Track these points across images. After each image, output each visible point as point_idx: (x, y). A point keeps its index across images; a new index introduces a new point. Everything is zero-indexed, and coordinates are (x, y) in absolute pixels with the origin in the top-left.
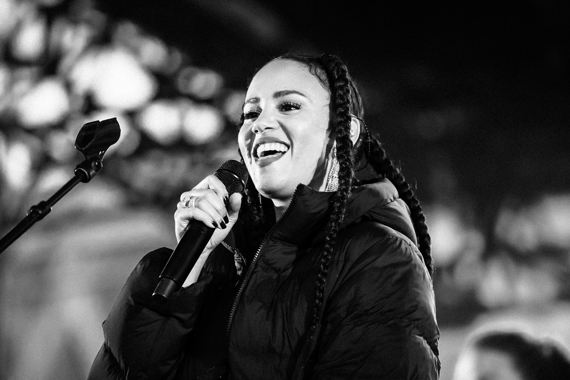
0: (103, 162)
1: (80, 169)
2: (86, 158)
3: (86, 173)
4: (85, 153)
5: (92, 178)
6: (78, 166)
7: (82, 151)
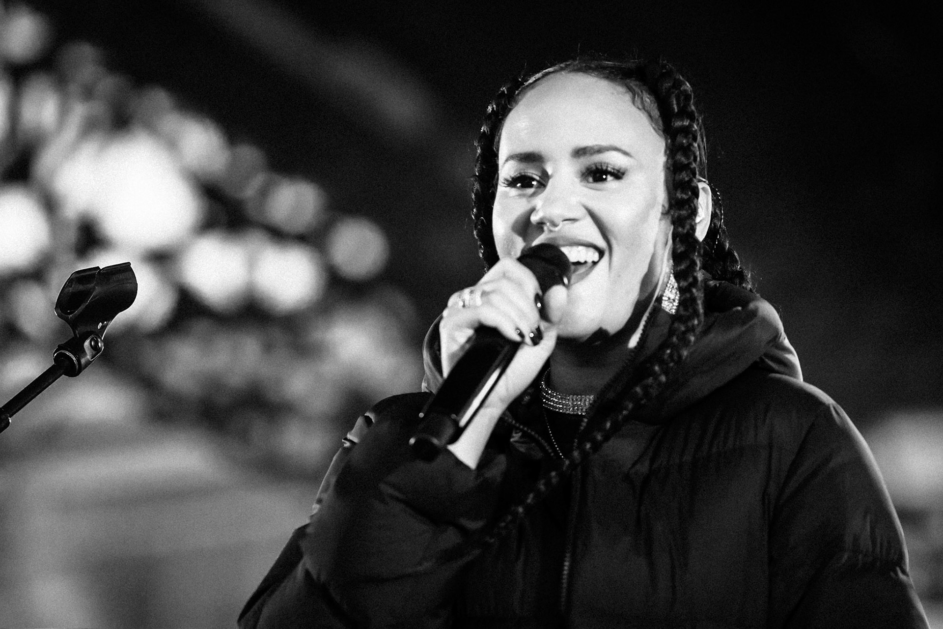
0: (104, 341)
1: (63, 351)
2: (74, 333)
3: (74, 359)
4: (73, 324)
5: (84, 369)
6: (60, 347)
7: (66, 320)
